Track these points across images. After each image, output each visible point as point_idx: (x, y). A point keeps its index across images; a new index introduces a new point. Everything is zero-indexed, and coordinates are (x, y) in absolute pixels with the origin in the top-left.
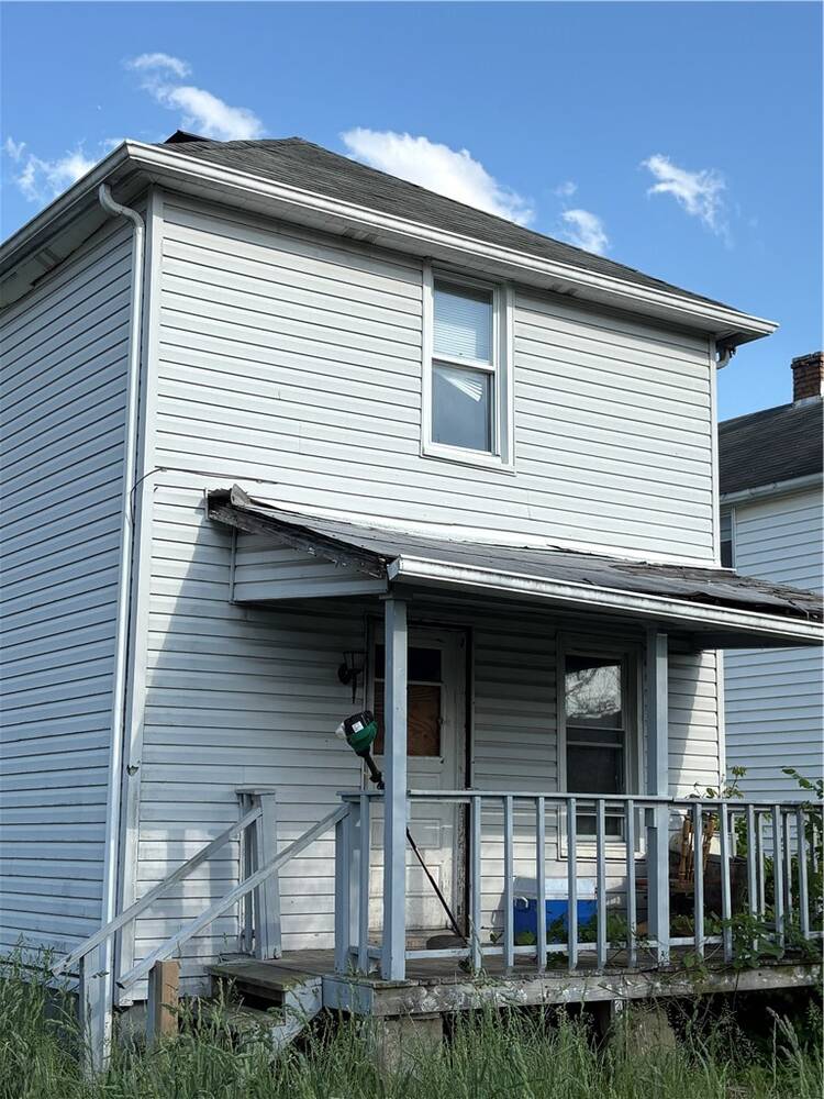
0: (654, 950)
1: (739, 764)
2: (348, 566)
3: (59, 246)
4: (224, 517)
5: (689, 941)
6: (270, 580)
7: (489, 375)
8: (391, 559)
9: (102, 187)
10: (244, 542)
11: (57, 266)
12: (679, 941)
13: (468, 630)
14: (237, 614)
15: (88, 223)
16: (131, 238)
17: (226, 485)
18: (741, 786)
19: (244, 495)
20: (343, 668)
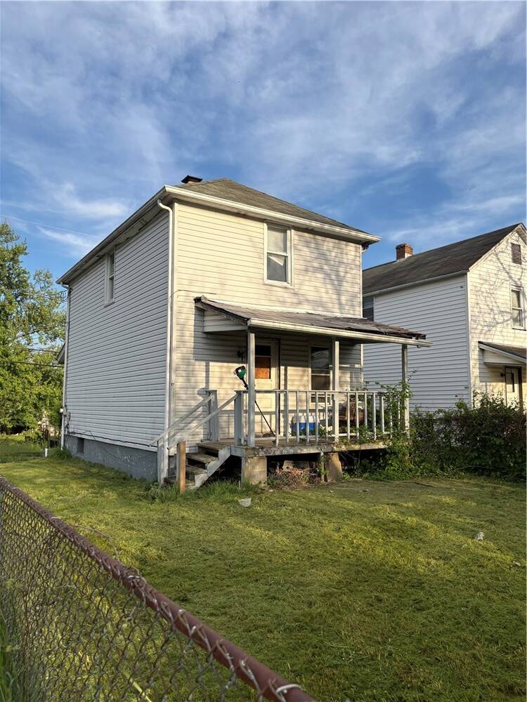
0: (334, 438)
1: (367, 380)
2: (236, 321)
3: (147, 218)
4: (199, 305)
5: (345, 435)
6: (213, 325)
7: (286, 257)
8: (248, 319)
9: (158, 201)
10: (206, 313)
11: (146, 225)
12: (341, 435)
13: (279, 340)
14: (204, 336)
15: (155, 211)
16: (168, 216)
17: (199, 295)
18: (368, 387)
19: (206, 298)
20: (239, 353)
